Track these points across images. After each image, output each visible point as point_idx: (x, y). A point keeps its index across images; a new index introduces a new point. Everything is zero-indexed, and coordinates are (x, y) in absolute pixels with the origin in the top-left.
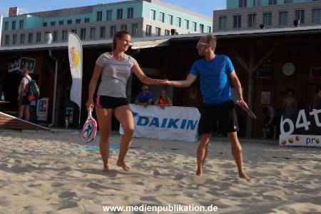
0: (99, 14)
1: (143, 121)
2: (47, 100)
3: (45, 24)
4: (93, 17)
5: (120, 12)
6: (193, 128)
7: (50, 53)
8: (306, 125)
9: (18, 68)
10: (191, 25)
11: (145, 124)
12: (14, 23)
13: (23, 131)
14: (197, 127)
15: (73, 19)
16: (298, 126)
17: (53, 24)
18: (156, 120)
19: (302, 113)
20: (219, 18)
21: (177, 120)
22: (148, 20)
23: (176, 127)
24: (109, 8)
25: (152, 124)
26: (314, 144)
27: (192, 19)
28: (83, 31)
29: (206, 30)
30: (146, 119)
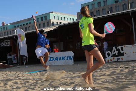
1: (52, 59)
2: (16, 55)
3: (15, 27)
4: (32, 22)
5: (42, 18)
6: (71, 59)
7: (15, 38)
8: (116, 53)
9: (4, 45)
10: (69, 19)
11: (53, 60)
12: (4, 28)
13: (7, 68)
14: (73, 59)
15: (25, 23)
16: (113, 53)
17: (18, 26)
18: (57, 58)
19: (114, 48)
20: (79, 15)
21: (65, 57)
22: (52, 20)
23: (65, 60)
25: (55, 60)
26: (121, 60)
27: (69, 17)
28: (29, 27)
29: (75, 20)
30: (53, 58)
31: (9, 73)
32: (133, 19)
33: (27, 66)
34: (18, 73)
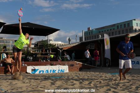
0: (118, 26)
4: (116, 28)
5: (125, 25)
7: (99, 41)
9: (89, 48)
15: (109, 29)
18: (138, 62)
22: (135, 27)
25: (136, 63)
28: (113, 33)
30: (134, 62)
31: (93, 73)
33: (110, 68)
34: (101, 74)
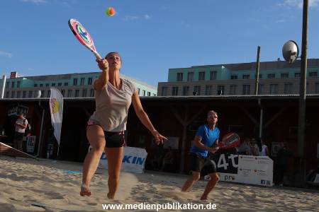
0: (75, 80)
2: (35, 137)
3: (36, 85)
4: (71, 82)
5: (90, 80)
6: (141, 163)
7: (40, 104)
8: (225, 165)
9: (15, 113)
12: (13, 83)
14: (144, 163)
15: (56, 83)
16: (219, 166)
17: (41, 85)
19: (222, 156)
20: (162, 87)
21: (130, 157)
23: (128, 162)
24: (83, 76)
26: (231, 180)
28: (63, 91)
29: (152, 95)
32: (262, 111)
33: (55, 161)
